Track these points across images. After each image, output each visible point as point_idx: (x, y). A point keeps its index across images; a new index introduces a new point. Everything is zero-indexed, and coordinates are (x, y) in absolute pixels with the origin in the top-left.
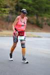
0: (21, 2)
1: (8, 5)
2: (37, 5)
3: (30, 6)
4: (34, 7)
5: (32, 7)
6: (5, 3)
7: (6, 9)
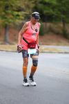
0: (41, 3)
1: (23, 7)
2: (63, 8)
3: (53, 8)
4: (59, 10)
5: (56, 10)
6: (19, 5)
7: (20, 13)
